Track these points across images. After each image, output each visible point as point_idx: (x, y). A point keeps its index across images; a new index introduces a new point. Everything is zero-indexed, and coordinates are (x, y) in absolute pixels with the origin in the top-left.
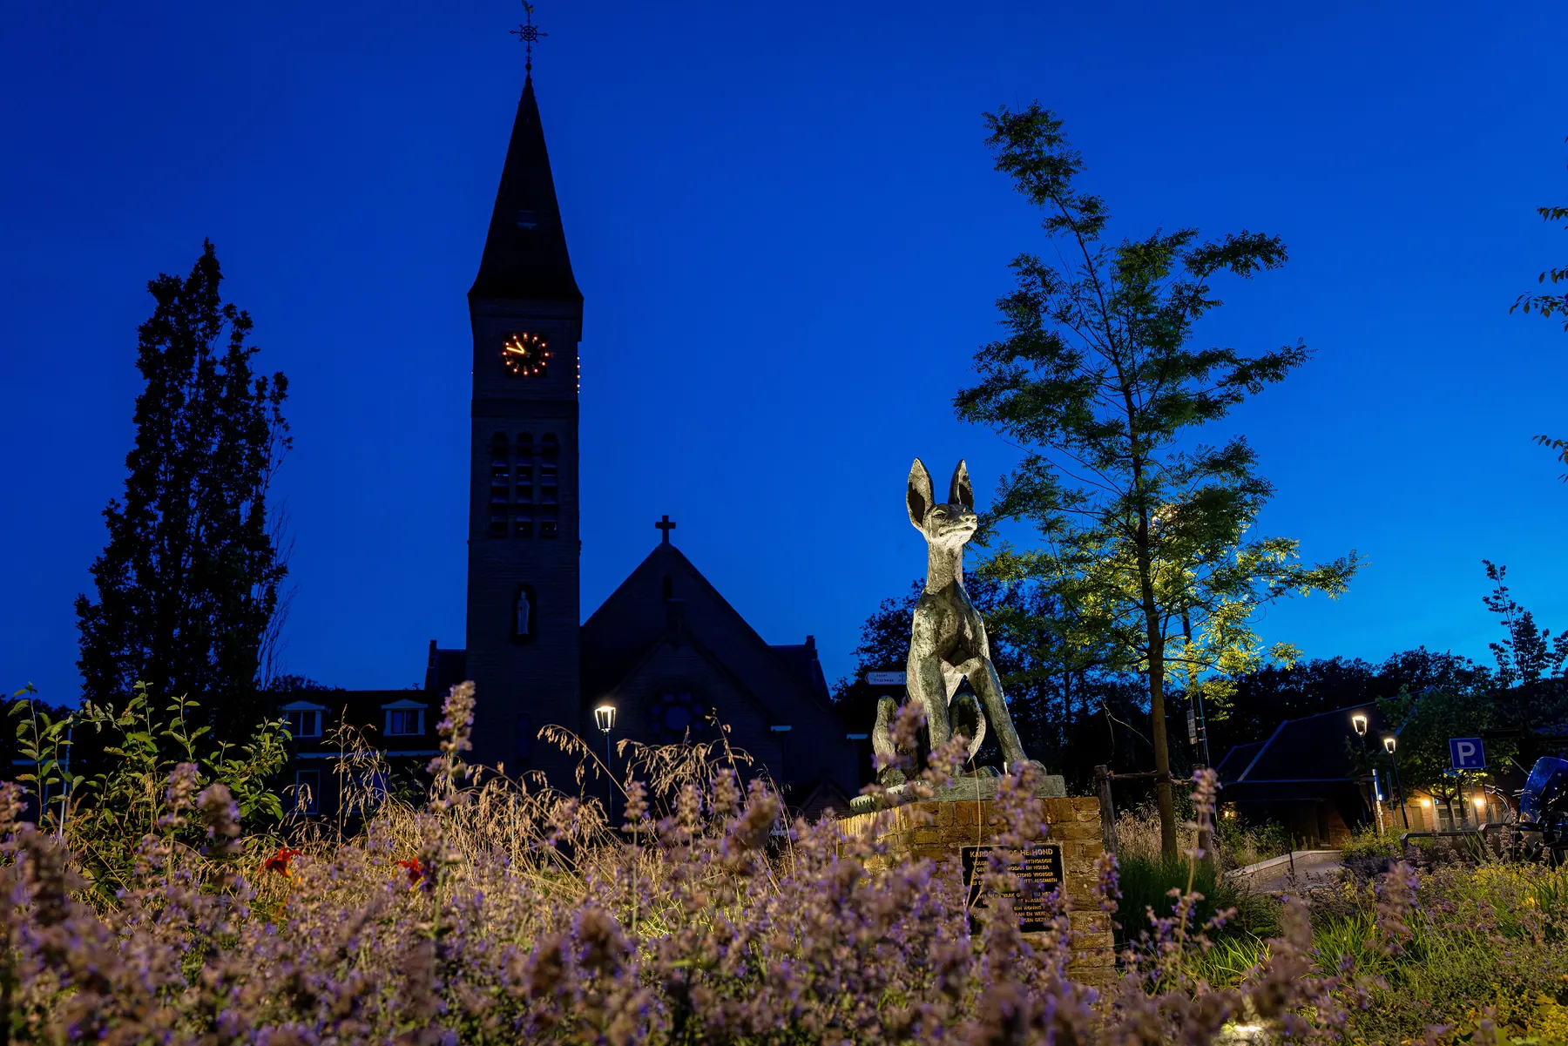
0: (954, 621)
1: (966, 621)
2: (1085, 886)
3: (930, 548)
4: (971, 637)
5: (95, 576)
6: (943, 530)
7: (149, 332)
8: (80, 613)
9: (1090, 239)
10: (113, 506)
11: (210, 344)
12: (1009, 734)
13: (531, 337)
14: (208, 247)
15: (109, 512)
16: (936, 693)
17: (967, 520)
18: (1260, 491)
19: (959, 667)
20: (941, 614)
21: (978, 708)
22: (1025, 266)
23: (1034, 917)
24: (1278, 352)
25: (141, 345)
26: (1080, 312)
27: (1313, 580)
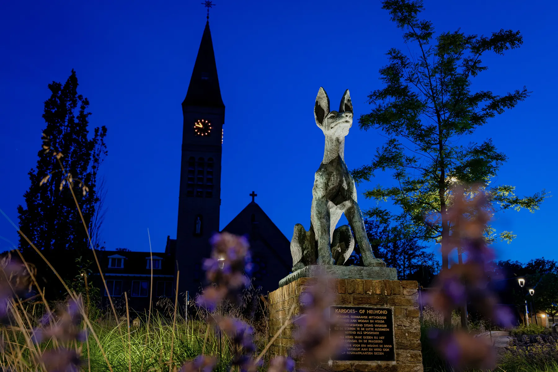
0: (337, 178)
1: (344, 178)
2: (407, 334)
3: (326, 138)
4: (346, 188)
5: (25, 198)
6: (333, 125)
7: (49, 104)
8: (19, 212)
9: (425, 43)
10: (32, 171)
11: (73, 110)
12: (366, 243)
13: (205, 121)
14: (73, 72)
15: (30, 174)
16: (324, 218)
17: (347, 116)
18: (500, 159)
19: (339, 206)
20: (330, 174)
21: (351, 233)
22: (394, 55)
23: (373, 351)
24: (513, 93)
25: (45, 109)
26: (418, 77)
27: (522, 203)
